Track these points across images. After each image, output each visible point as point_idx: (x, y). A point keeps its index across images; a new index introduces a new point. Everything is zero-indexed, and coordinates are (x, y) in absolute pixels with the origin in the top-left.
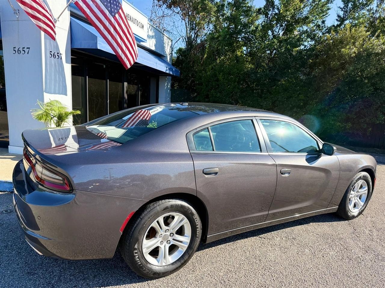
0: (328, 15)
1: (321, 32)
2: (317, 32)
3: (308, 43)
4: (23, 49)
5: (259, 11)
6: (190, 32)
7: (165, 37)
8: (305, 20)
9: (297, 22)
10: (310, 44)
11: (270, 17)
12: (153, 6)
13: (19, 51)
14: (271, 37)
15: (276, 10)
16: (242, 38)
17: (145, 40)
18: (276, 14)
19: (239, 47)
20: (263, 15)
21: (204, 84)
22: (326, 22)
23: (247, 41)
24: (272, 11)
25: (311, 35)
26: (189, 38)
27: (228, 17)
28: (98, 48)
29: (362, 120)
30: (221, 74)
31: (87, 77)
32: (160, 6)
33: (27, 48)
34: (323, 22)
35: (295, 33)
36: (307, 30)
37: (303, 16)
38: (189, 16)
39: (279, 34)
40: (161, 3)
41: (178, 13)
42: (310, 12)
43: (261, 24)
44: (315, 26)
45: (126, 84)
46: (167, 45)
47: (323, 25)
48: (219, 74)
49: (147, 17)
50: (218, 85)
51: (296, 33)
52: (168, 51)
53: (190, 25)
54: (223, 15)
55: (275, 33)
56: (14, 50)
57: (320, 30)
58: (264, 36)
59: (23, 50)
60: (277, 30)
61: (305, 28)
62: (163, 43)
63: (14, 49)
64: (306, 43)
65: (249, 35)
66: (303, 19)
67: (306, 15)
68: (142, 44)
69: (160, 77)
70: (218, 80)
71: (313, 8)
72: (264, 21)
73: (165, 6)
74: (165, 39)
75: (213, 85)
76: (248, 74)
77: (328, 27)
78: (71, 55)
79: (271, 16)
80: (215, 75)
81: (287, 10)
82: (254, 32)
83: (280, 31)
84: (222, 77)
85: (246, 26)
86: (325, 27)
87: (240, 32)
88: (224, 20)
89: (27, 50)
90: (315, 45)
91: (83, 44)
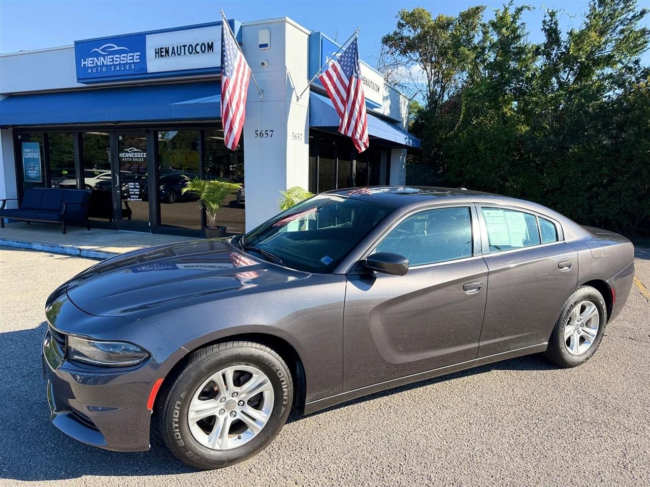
0: (646, 49)
1: (635, 75)
2: (628, 76)
3: (614, 92)
5: (537, 51)
6: (434, 86)
7: (401, 96)
8: (609, 60)
9: (597, 63)
10: (617, 94)
11: (553, 59)
12: (381, 54)
13: (261, 135)
14: (556, 86)
15: (562, 48)
16: (511, 90)
17: (379, 105)
18: (562, 53)
19: (507, 102)
20: (543, 56)
21: (456, 157)
22: (640, 63)
23: (519, 94)
24: (557, 50)
25: (619, 81)
26: (433, 94)
27: (491, 63)
30: (482, 142)
31: (318, 157)
32: (392, 54)
33: (271, 131)
34: (637, 62)
35: (593, 79)
36: (611, 74)
37: (606, 54)
38: (432, 62)
39: (569, 81)
40: (394, 49)
41: (417, 61)
42: (617, 48)
43: (540, 69)
44: (624, 68)
45: (355, 162)
46: (403, 105)
47: (636, 67)
48: (479, 142)
49: (383, 76)
50: (478, 158)
51: (595, 78)
52: (404, 112)
53: (434, 77)
54: (483, 62)
55: (562, 80)
56: (256, 134)
57: (631, 74)
58: (546, 84)
59: (266, 133)
60: (565, 76)
61: (608, 71)
62: (399, 104)
64: (611, 93)
65: (522, 85)
66: (605, 60)
67: (610, 53)
68: (376, 110)
69: (392, 149)
70: (476, 151)
71: (620, 42)
72: (545, 65)
73: (398, 52)
74: (401, 98)
75: (470, 157)
76: (522, 140)
77: (644, 67)
78: (310, 136)
79: (555, 56)
80: (473, 144)
81: (579, 50)
82: (529, 80)
83: (570, 77)
84: (483, 146)
85: (516, 73)
86: (639, 70)
87: (508, 83)
88: (485, 68)
89: (270, 134)
90: (625, 95)
91: (323, 122)
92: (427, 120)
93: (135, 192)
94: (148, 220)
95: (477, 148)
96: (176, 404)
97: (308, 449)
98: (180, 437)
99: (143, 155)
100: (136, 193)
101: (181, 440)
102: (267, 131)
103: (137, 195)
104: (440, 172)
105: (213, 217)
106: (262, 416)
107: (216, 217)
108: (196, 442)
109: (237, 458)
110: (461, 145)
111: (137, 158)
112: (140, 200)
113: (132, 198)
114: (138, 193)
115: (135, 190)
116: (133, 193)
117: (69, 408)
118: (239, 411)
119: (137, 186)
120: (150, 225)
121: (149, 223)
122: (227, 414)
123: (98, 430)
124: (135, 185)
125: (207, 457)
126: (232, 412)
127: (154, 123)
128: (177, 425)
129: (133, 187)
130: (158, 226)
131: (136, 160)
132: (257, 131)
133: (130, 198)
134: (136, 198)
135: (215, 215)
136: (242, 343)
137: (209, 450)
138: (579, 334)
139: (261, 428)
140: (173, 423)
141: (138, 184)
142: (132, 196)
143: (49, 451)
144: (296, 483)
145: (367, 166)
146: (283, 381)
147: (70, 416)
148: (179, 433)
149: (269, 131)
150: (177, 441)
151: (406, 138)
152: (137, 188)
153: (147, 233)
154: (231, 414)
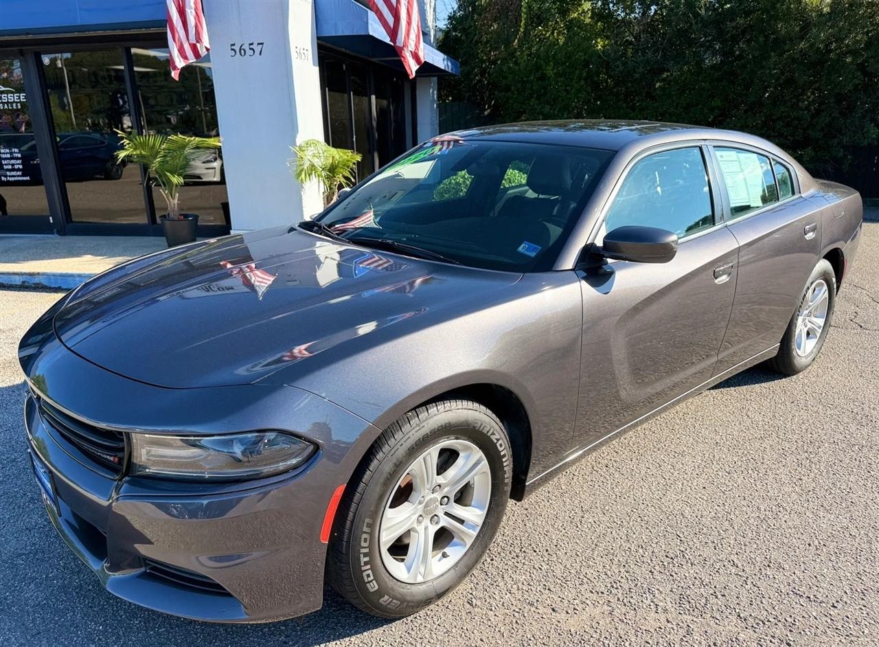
4: (251, 47)
13: (242, 51)
21: (513, 88)
28: (371, 34)
29: (835, 141)
30: (552, 63)
33: (259, 44)
46: (428, 6)
48: (547, 64)
56: (232, 49)
59: (250, 49)
62: (424, 4)
63: (233, 47)
70: (543, 78)
75: (534, 88)
76: (605, 61)
80: (538, 68)
84: (552, 70)
89: (257, 49)
91: (341, 28)
92: (464, 30)
93: (13, 165)
94: (47, 213)
95: (543, 74)
96: (365, 524)
97: (535, 551)
98: (372, 578)
99: (19, 97)
100: (16, 167)
101: (374, 582)
102: (252, 44)
103: (18, 170)
104: (486, 113)
105: (173, 199)
106: (474, 514)
107: (178, 200)
108: (391, 578)
109: (448, 589)
110: (519, 69)
111: (7, 103)
112: (25, 178)
113: (10, 176)
114: (21, 167)
115: (13, 162)
116: (10, 167)
117: (143, 561)
118: (441, 515)
119: (16, 155)
120: (51, 221)
121: (51, 218)
122: (427, 521)
123: (229, 595)
124: (11, 153)
125: (408, 598)
126: (433, 517)
127: (30, 37)
128: (367, 559)
129: (9, 156)
130: (68, 222)
131: (6, 107)
132: (234, 45)
133: (6, 176)
134: (18, 176)
135: (177, 194)
136: (449, 404)
137: (409, 586)
138: (806, 327)
139: (474, 533)
140: (362, 556)
141: (16, 150)
142: (8, 173)
143: (99, 639)
144: (553, 610)
145: (388, 106)
146: (504, 456)
147: (144, 576)
148: (370, 572)
149: (255, 44)
150: (368, 585)
151: (444, 60)
152: (17, 158)
153: (50, 236)
154: (431, 520)
